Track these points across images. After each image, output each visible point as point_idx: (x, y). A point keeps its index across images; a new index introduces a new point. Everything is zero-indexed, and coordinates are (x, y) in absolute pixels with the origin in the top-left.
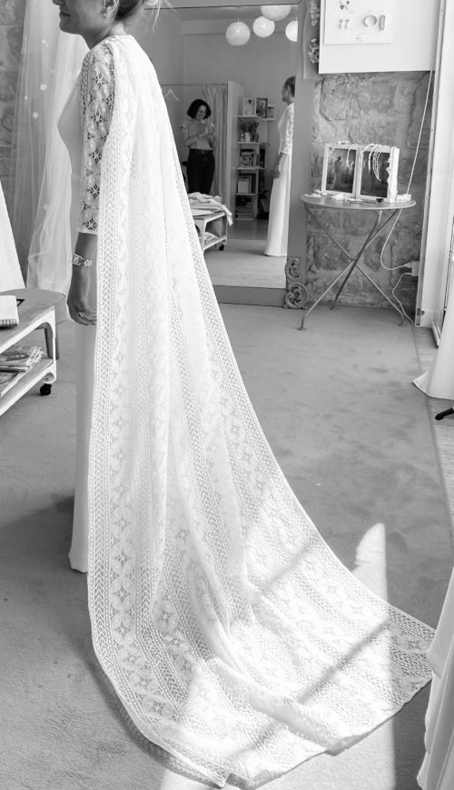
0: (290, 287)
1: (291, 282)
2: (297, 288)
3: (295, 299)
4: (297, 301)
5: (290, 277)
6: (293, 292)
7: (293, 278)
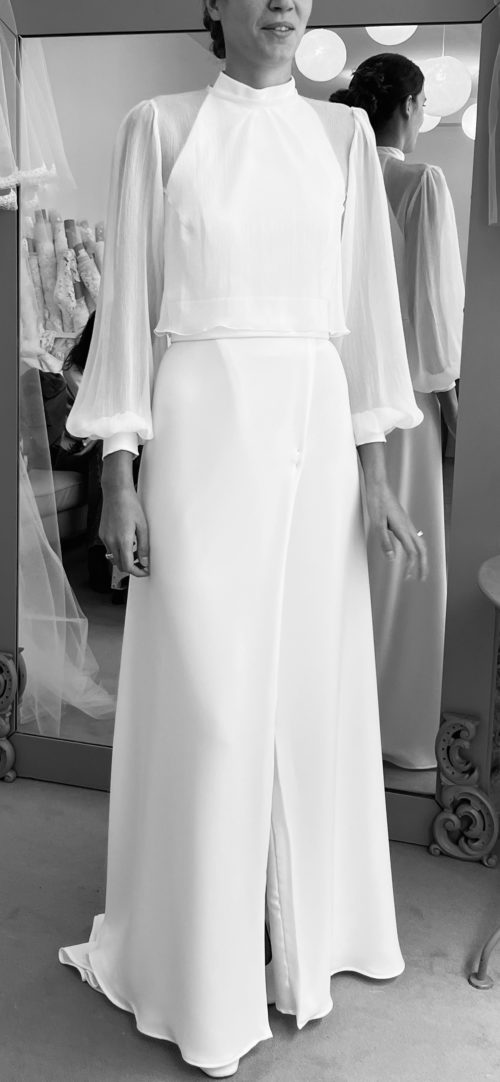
0: (449, 797)
1: (450, 784)
2: (466, 802)
3: (462, 834)
4: (466, 839)
5: (449, 771)
6: (454, 812)
7: (457, 775)
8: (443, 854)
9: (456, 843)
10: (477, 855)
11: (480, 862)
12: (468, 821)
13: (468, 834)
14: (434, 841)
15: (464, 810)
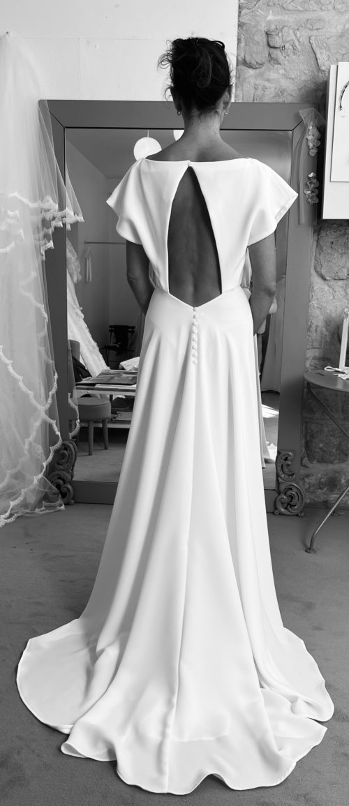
0: (282, 487)
1: (283, 481)
2: (291, 489)
3: (288, 504)
4: (291, 506)
5: (283, 476)
6: (285, 494)
7: (286, 477)
8: (281, 514)
9: (286, 508)
10: (295, 512)
11: (297, 515)
12: (292, 497)
13: (292, 503)
14: (276, 509)
15: (289, 492)
